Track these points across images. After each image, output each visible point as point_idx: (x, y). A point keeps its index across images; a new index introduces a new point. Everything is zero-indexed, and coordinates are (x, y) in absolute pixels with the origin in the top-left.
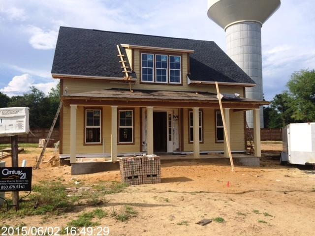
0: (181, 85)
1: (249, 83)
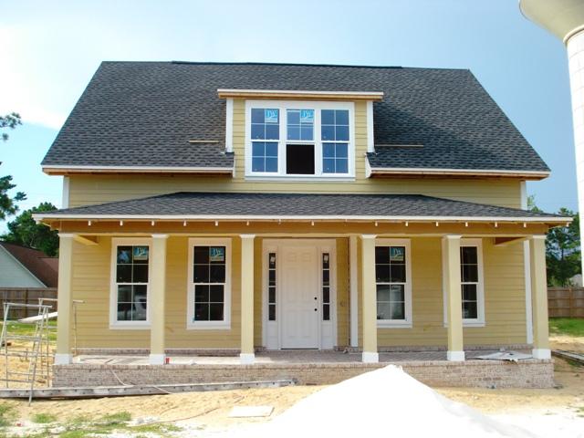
0: (352, 179)
1: (533, 168)
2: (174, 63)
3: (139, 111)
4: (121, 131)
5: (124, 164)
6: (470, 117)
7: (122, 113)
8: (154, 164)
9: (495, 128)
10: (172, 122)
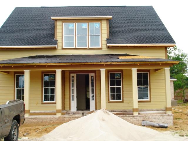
0: (101, 48)
1: (169, 43)
2: (41, 7)
3: (26, 26)
4: (18, 33)
5: (18, 45)
6: (149, 24)
7: (20, 26)
8: (28, 45)
9: (158, 28)
10: (37, 29)
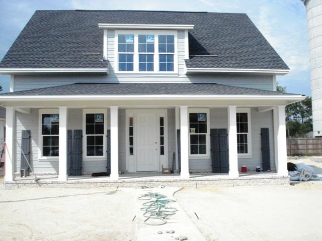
0: (176, 74)
1: (279, 68)
2: (77, 11)
3: (55, 38)
4: (44, 49)
5: (45, 67)
6: (245, 39)
7: (45, 39)
8: (62, 67)
9: (259, 46)
10: (74, 43)
